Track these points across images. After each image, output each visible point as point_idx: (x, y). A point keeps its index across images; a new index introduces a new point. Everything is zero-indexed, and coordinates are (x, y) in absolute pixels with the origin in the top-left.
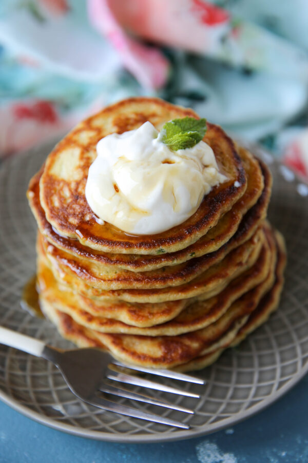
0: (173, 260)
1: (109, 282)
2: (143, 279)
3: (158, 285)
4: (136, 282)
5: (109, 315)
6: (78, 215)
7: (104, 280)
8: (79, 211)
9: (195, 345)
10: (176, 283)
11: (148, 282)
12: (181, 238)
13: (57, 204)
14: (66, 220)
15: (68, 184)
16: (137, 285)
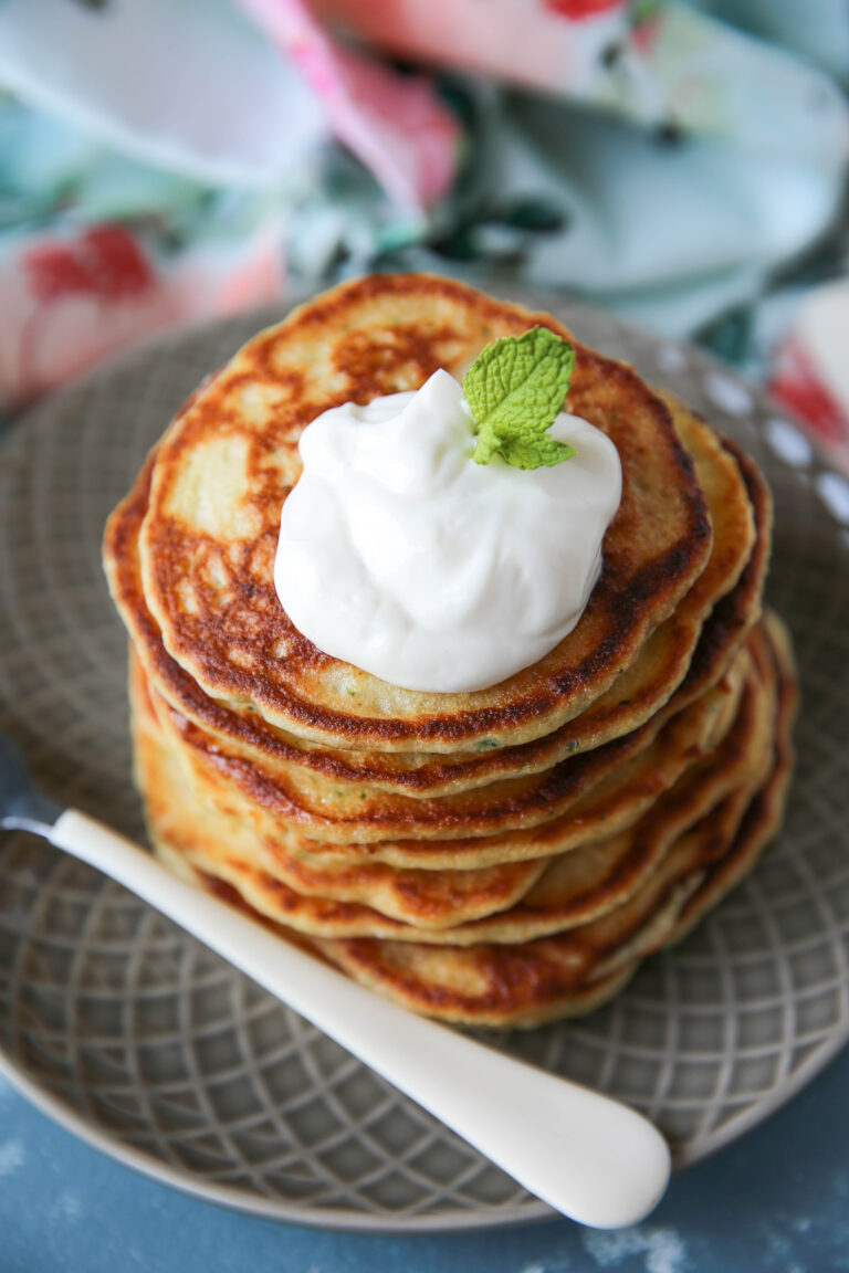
0: (521, 764)
1: (348, 824)
2: (441, 816)
3: (479, 831)
4: (419, 825)
5: (345, 894)
6: (254, 642)
7: (334, 821)
8: (257, 629)
9: (573, 960)
10: (530, 820)
11: (452, 825)
12: (544, 705)
13: (192, 605)
14: (222, 654)
15: (222, 550)
16: (421, 832)
